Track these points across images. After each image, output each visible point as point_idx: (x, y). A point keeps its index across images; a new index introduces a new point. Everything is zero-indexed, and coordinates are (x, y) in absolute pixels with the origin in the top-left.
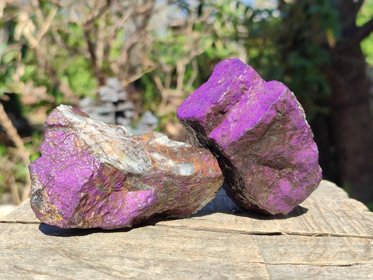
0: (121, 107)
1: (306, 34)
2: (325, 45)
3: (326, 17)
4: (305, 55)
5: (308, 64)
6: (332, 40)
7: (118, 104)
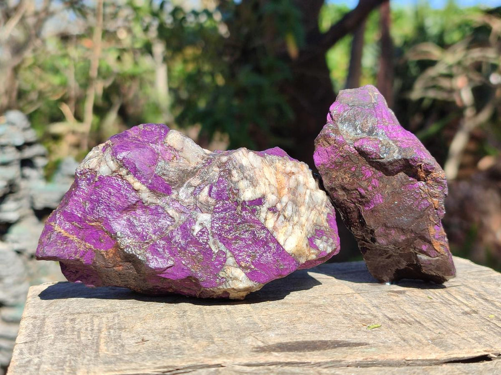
0: (28, 153)
1: (258, 42)
2: (285, 56)
3: (284, 18)
4: (258, 70)
5: (264, 82)
6: (293, 49)
7: (24, 148)
